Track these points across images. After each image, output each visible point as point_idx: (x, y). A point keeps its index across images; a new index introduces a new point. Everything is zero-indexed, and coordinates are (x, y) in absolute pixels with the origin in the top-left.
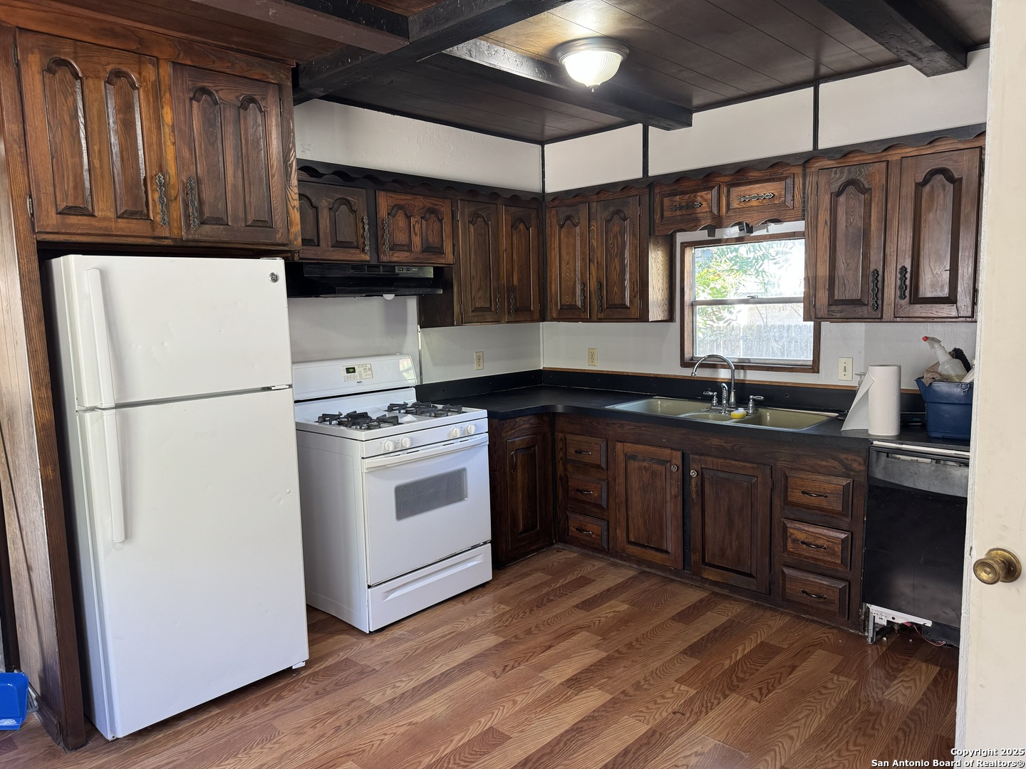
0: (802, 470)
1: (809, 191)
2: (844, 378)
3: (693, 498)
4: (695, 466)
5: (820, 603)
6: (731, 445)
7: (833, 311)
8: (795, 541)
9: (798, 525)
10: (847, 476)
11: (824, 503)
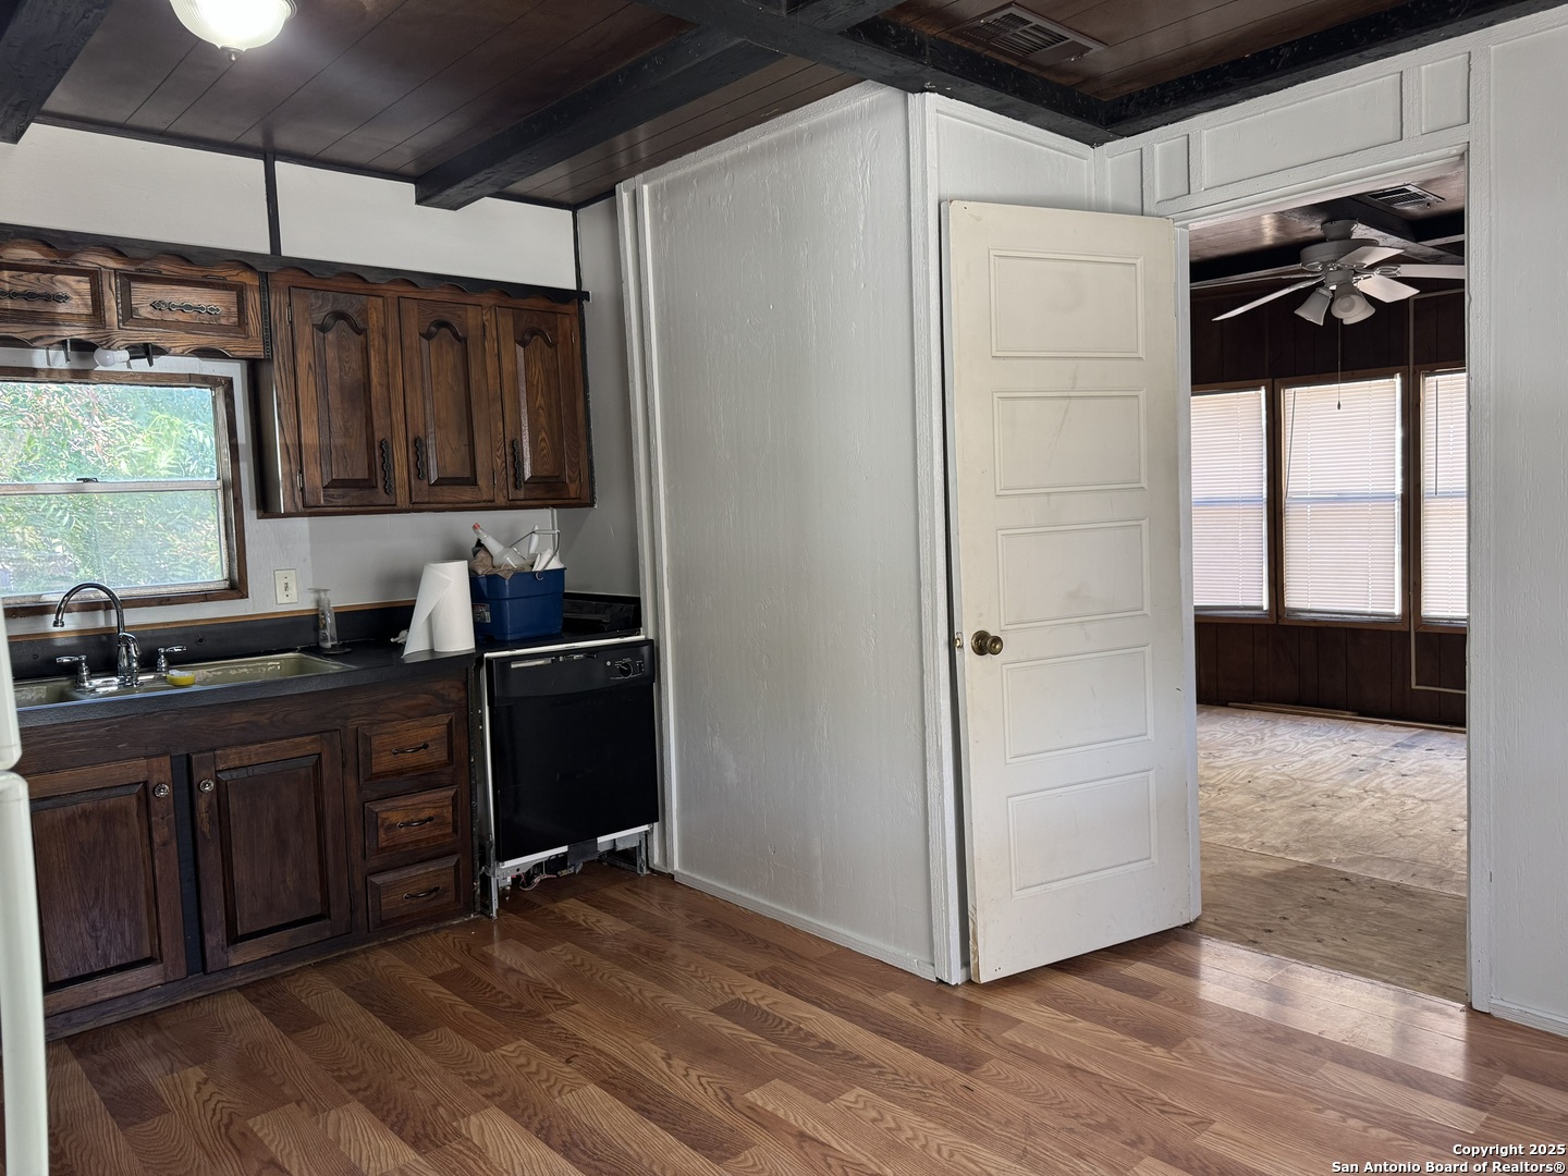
0: (385, 721)
1: (277, 316)
2: (286, 600)
3: (203, 832)
4: (204, 773)
5: (432, 899)
6: (268, 716)
7: (332, 496)
8: (392, 827)
9: (389, 804)
10: (446, 711)
11: (423, 757)
